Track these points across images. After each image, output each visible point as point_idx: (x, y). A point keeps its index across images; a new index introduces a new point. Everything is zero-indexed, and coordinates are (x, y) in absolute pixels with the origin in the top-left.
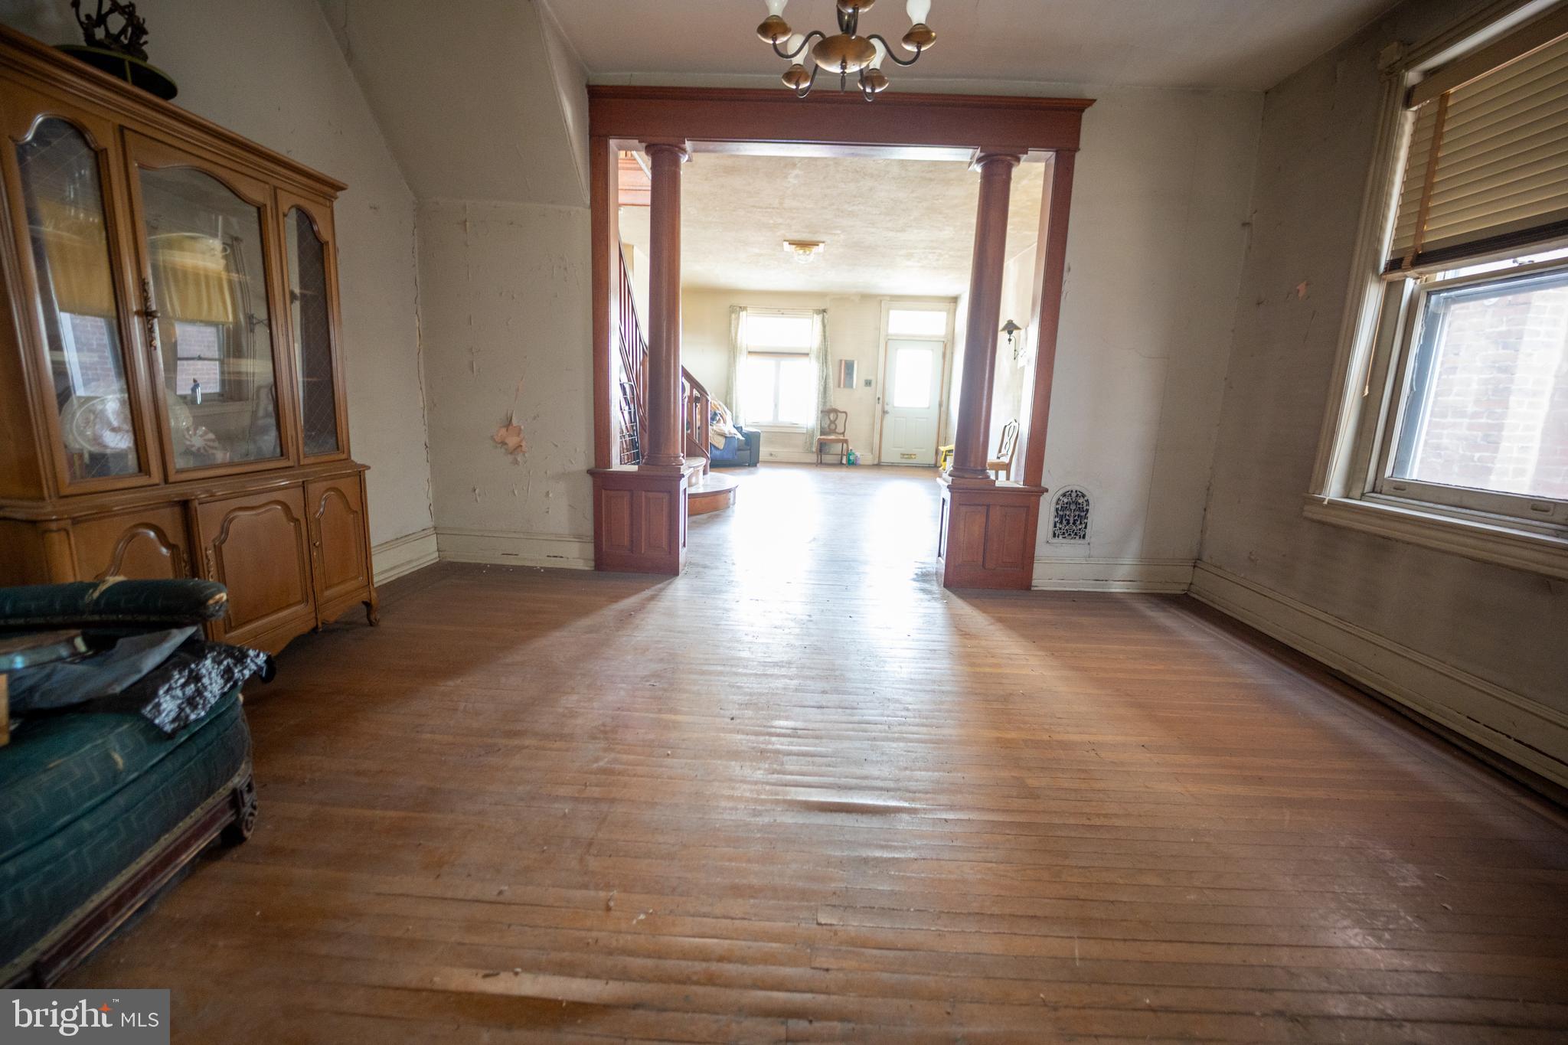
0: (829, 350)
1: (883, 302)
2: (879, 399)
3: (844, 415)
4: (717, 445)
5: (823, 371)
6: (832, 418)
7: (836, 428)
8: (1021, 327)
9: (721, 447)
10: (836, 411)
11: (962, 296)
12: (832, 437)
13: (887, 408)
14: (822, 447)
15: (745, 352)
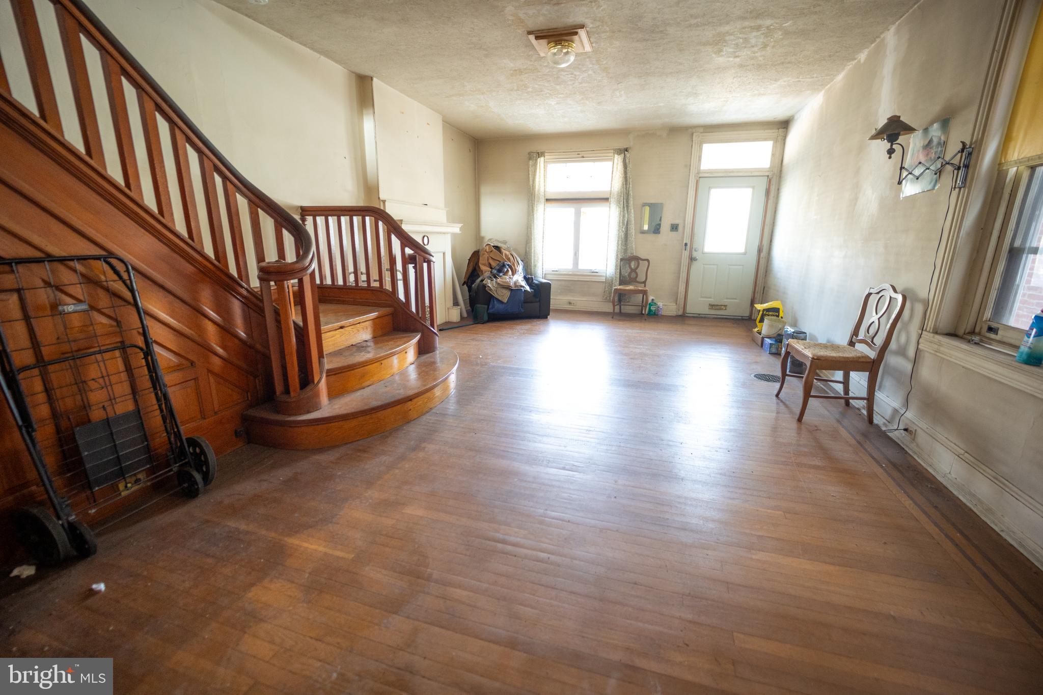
0: (631, 192)
1: (694, 134)
2: (686, 244)
3: (646, 262)
4: (500, 298)
5: (624, 216)
6: (633, 267)
7: (637, 277)
8: (913, 126)
9: (505, 300)
10: (637, 259)
11: (796, 118)
12: (631, 287)
13: (695, 254)
14: (621, 297)
15: (543, 200)
